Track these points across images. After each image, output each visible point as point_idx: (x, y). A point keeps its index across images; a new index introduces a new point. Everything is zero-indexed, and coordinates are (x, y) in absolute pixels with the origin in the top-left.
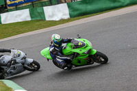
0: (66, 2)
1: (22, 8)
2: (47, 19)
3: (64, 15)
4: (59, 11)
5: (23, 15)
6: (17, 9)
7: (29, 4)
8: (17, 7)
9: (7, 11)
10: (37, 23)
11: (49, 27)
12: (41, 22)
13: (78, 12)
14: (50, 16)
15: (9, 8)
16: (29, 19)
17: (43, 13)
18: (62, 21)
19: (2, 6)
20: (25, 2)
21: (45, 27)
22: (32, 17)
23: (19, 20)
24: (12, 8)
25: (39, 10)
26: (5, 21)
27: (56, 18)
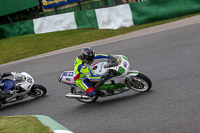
0: (128, 2)
1: (65, 11)
2: (101, 27)
3: (125, 21)
4: (118, 15)
5: (66, 21)
6: (57, 13)
7: (75, 5)
8: (56, 9)
9: (43, 15)
10: (86, 33)
11: (103, 38)
12: (91, 32)
13: (146, 17)
14: (104, 23)
15: (45, 11)
16: (75, 27)
17: (94, 18)
18: (123, 30)
19: (36, 7)
20: (69, 2)
21: (97, 39)
22: (78, 24)
23: (60, 28)
24: (49, 10)
25: (89, 14)
26: (39, 30)
27: (114, 26)
